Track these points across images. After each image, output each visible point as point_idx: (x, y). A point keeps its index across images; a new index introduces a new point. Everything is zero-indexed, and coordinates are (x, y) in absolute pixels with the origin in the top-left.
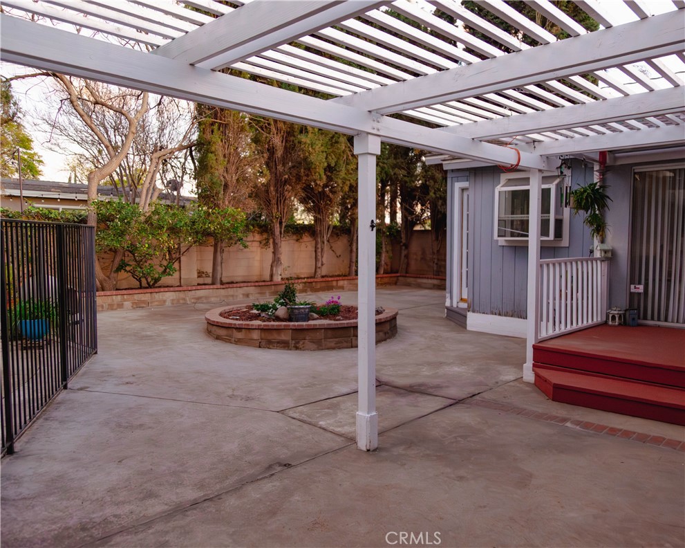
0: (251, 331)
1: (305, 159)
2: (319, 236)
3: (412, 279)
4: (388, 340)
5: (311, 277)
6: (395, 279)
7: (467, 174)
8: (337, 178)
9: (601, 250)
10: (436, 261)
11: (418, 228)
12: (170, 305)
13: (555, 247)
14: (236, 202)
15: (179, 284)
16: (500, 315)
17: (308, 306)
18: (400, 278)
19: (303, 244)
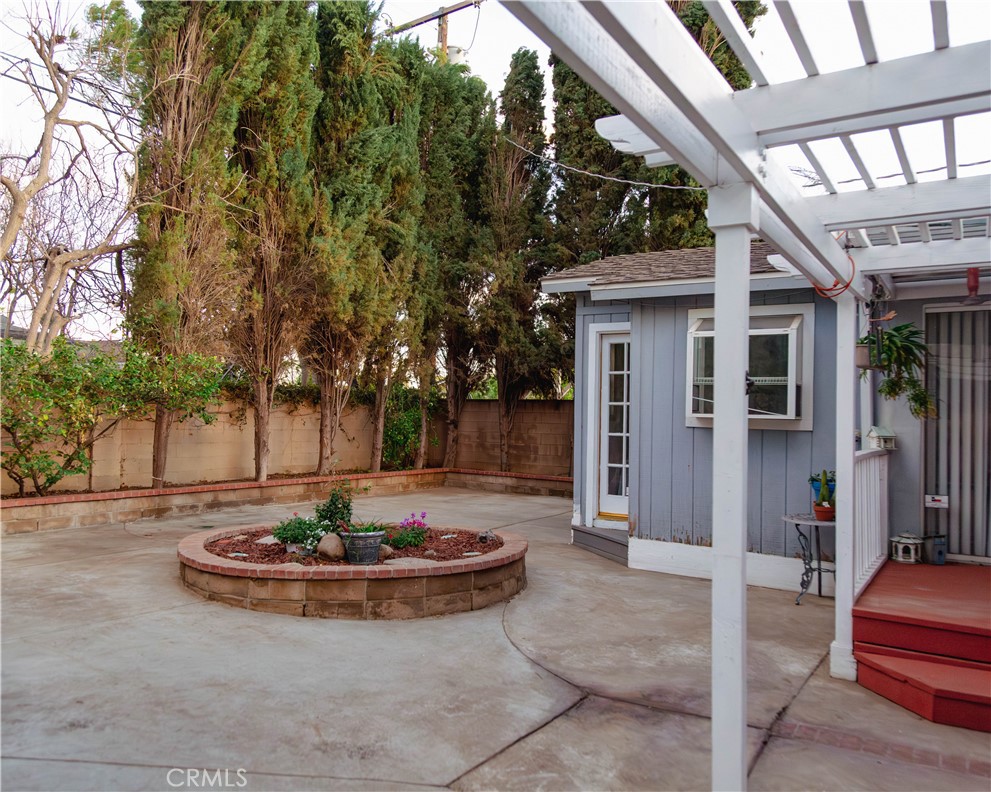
0: (288, 583)
1: (322, 277)
2: (328, 405)
3: (469, 477)
4: (523, 593)
5: (310, 474)
6: (441, 477)
7: (628, 308)
8: (366, 311)
9: (879, 437)
10: (506, 448)
11: (473, 395)
12: (78, 526)
13: (787, 431)
14: (203, 344)
15: (86, 487)
16: (688, 542)
17: (381, 533)
18: (449, 475)
19: (298, 419)
